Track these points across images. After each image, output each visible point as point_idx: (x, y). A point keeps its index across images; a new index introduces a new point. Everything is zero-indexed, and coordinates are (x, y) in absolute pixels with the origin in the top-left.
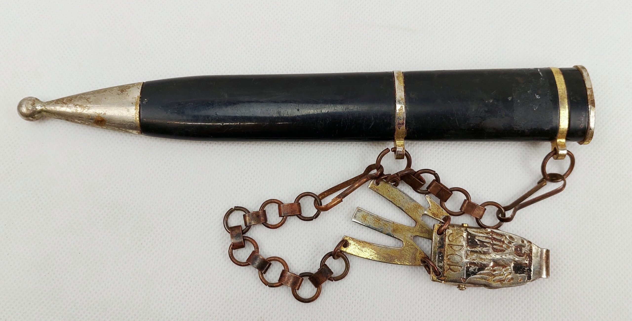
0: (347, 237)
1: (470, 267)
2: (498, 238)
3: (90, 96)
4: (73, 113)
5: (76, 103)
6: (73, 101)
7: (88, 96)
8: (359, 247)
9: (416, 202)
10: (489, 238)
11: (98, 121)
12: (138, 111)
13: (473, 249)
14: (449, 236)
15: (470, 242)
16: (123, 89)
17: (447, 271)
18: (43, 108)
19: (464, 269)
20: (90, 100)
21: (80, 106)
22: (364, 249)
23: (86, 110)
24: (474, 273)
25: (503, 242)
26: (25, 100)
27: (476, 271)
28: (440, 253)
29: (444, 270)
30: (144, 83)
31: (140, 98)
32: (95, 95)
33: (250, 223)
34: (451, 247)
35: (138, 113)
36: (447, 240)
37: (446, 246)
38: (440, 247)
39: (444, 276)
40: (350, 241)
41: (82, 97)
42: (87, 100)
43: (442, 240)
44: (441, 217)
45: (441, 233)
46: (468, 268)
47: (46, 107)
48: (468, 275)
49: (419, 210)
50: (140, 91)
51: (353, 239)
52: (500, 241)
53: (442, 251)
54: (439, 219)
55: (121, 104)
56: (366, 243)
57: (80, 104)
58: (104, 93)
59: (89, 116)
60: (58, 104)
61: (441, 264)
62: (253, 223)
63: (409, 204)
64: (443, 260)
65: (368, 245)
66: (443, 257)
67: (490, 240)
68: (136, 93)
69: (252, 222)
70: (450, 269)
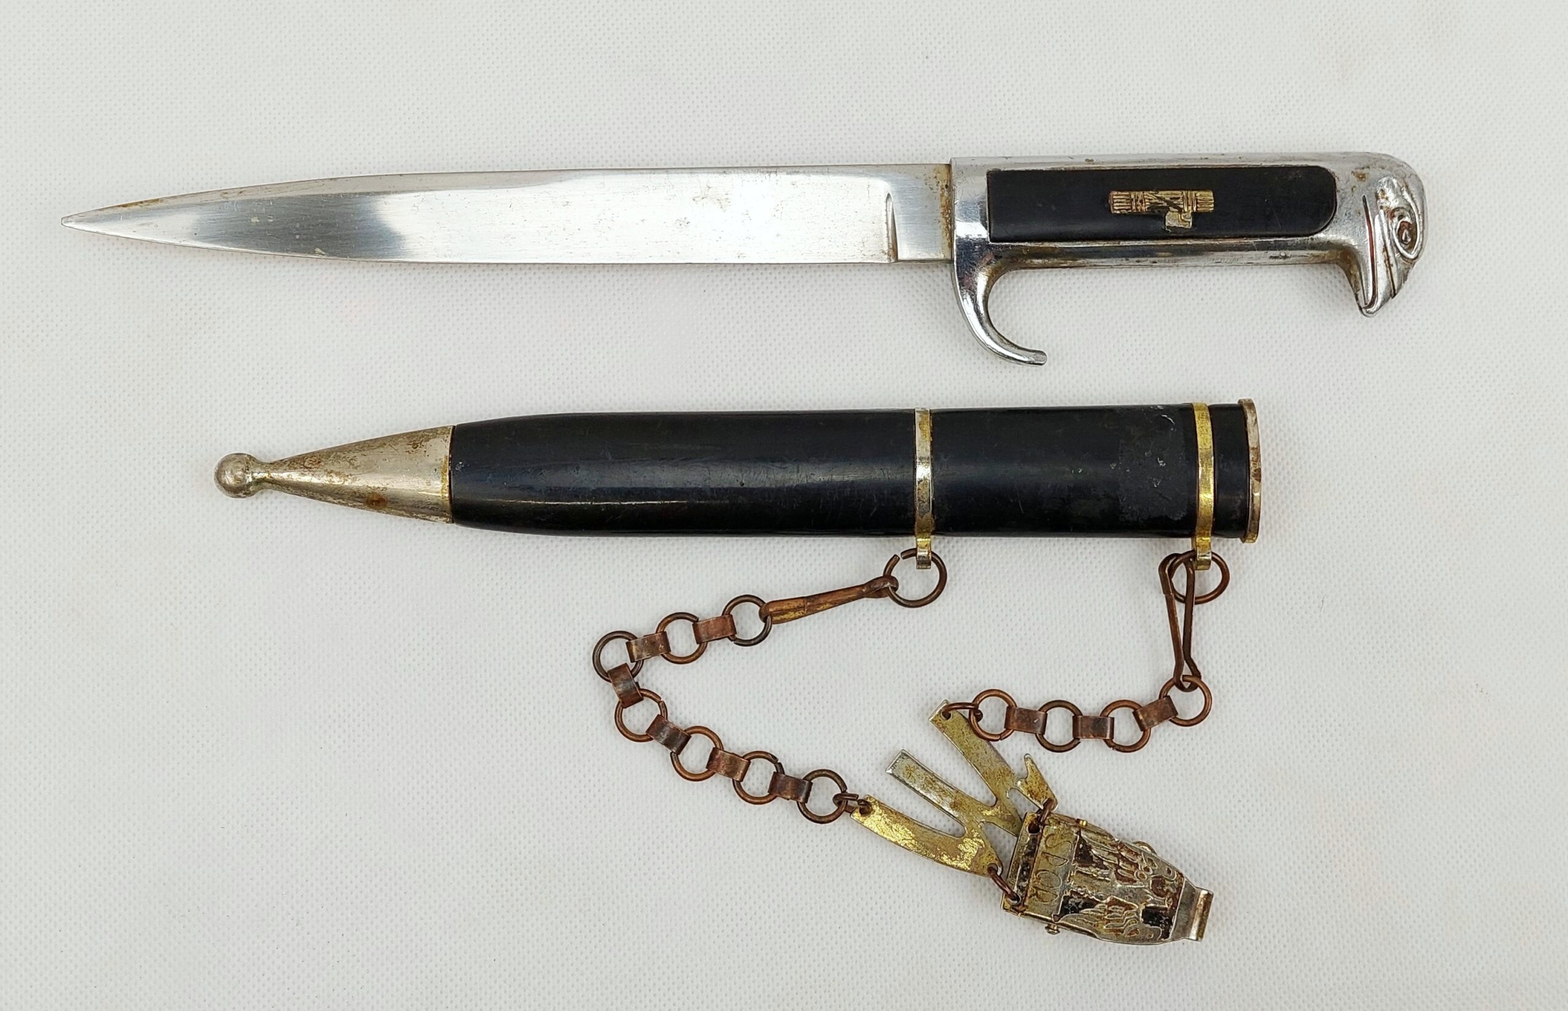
0: (870, 797)
1: (1072, 897)
2: (1129, 856)
3: (356, 454)
4: (324, 486)
5: (329, 468)
6: (322, 463)
7: (351, 455)
8: (888, 820)
9: (1005, 762)
10: (1115, 855)
11: (373, 501)
12: (448, 484)
13: (1084, 870)
14: (1047, 838)
15: (1081, 855)
16: (416, 440)
17: (1031, 897)
18: (266, 475)
19: (1060, 900)
20: (356, 463)
21: (338, 474)
22: (894, 827)
23: (350, 481)
24: (1075, 910)
25: (1137, 865)
26: (230, 461)
27: (1080, 906)
28: (1026, 864)
29: (1026, 895)
30: (454, 427)
31: (450, 459)
32: (364, 453)
33: (639, 657)
34: (1047, 858)
35: (447, 488)
36: (1042, 845)
37: (1039, 854)
38: (1027, 854)
39: (1024, 906)
40: (876, 808)
41: (340, 456)
42: (349, 462)
43: (1035, 842)
44: (1042, 800)
45: (1034, 829)
46: (1067, 898)
47: (272, 474)
48: (1064, 911)
49: (1008, 778)
50: (448, 447)
51: (881, 805)
52: (1131, 864)
53: (1031, 863)
54: (1037, 803)
55: (414, 471)
56: (902, 815)
57: (337, 470)
58: (382, 449)
59: (355, 492)
60: (295, 469)
61: (1024, 884)
62: (645, 655)
63: (992, 765)
64: (1028, 877)
65: (903, 820)
66: (1029, 871)
67: (1116, 859)
68: (441, 449)
69: (644, 653)
70: (1036, 894)
